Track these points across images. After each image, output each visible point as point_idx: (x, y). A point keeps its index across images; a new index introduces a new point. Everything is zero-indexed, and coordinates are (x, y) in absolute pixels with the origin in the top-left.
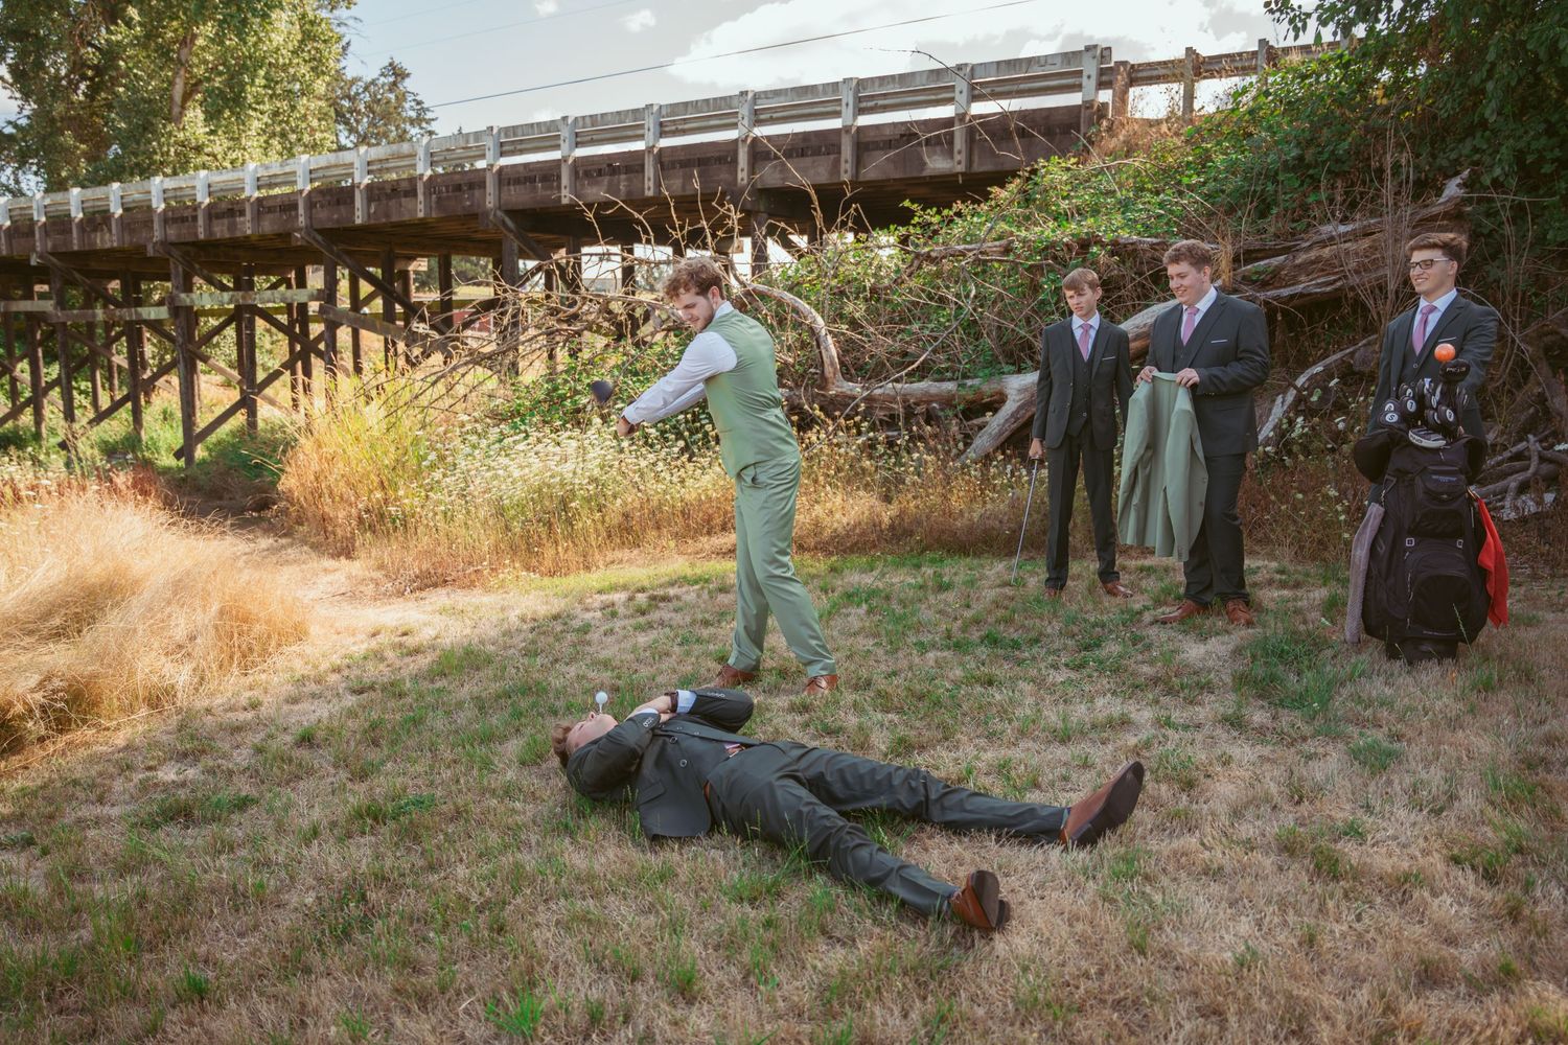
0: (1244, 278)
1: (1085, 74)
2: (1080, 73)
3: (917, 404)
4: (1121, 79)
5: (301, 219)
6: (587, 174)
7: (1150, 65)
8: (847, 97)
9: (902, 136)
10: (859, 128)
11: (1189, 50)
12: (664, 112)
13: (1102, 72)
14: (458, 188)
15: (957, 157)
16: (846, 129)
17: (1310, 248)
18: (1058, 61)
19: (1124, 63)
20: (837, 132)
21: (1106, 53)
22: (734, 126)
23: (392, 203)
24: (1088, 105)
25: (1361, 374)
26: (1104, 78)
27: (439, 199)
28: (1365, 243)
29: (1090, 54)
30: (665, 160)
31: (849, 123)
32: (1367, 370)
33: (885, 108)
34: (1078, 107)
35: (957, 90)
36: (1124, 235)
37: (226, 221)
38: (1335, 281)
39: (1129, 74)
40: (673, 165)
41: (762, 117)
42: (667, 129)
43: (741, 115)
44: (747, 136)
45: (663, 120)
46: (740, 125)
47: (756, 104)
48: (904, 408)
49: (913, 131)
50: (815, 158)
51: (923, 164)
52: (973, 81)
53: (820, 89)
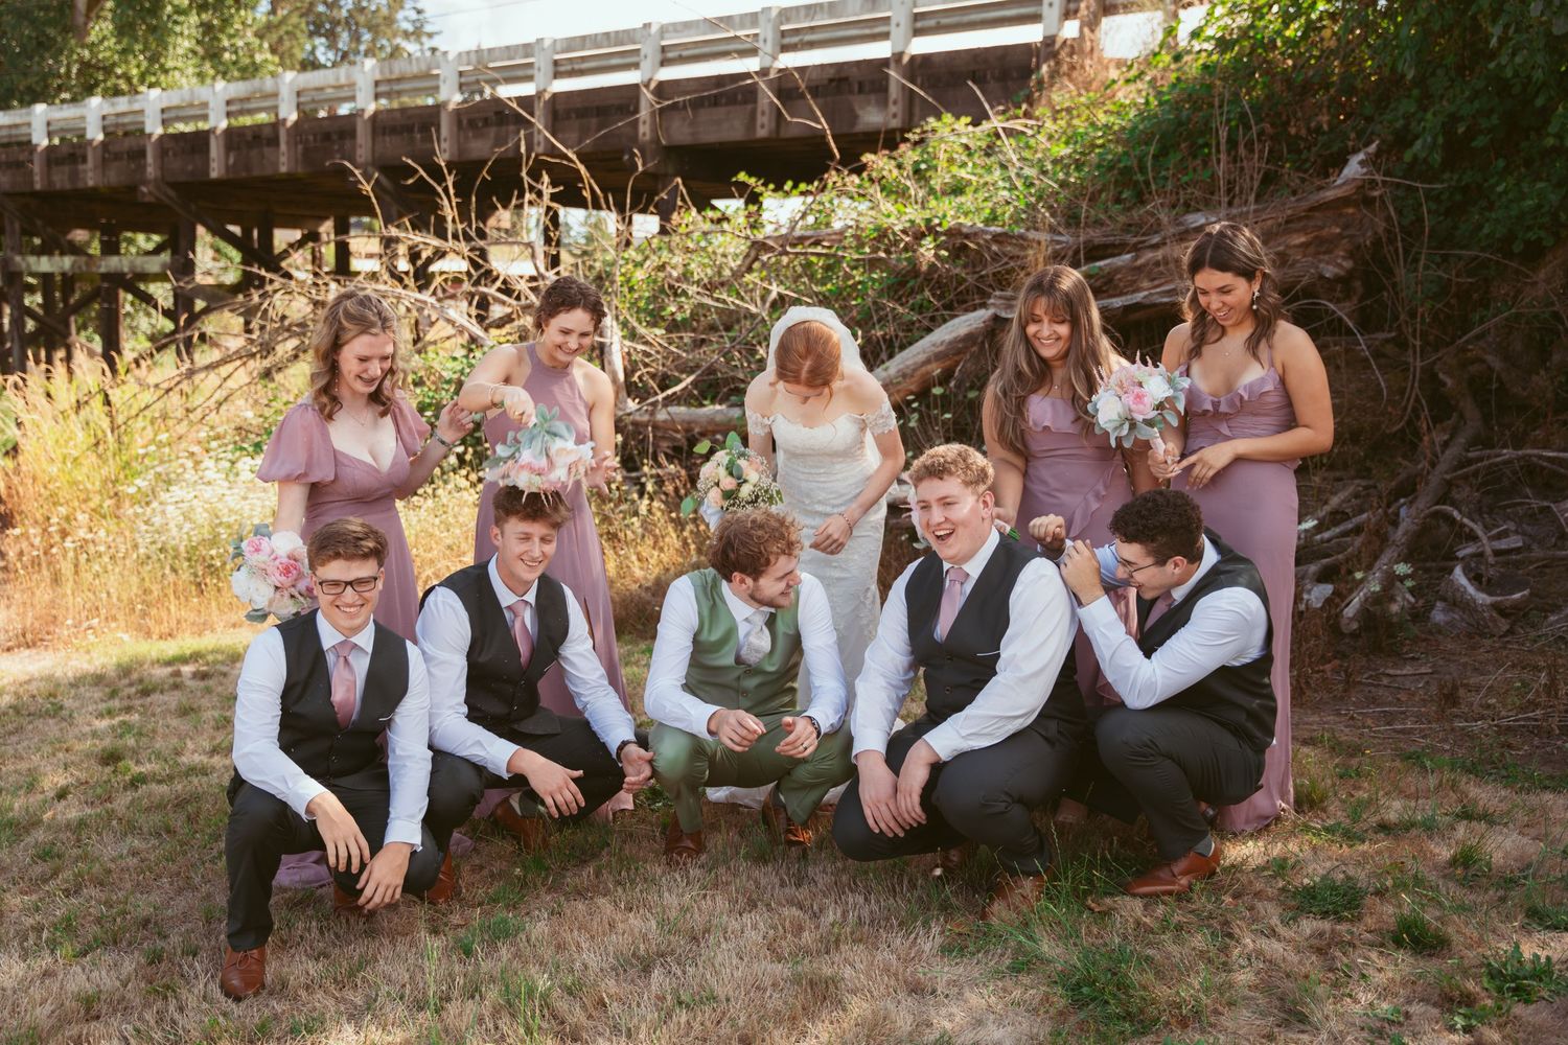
1: (1046, 3)
5: (150, 170)
6: (472, 124)
8: (767, 30)
9: (831, 80)
10: (781, 72)
12: (558, 47)
14: (327, 137)
15: (893, 109)
16: (764, 72)
20: (752, 76)
22: (636, 66)
23: (254, 153)
24: (1050, 41)
26: (1070, 5)
27: (306, 150)
30: (560, 107)
31: (768, 64)
33: (812, 45)
34: (1037, 45)
35: (893, 22)
37: (66, 169)
39: (1100, 2)
40: (568, 112)
41: (670, 55)
42: (562, 69)
43: (642, 53)
44: (650, 80)
45: (557, 57)
46: (642, 65)
47: (662, 38)
48: (688, 440)
49: (843, 75)
50: (730, 108)
51: (855, 117)
52: (916, 11)
53: (737, 20)
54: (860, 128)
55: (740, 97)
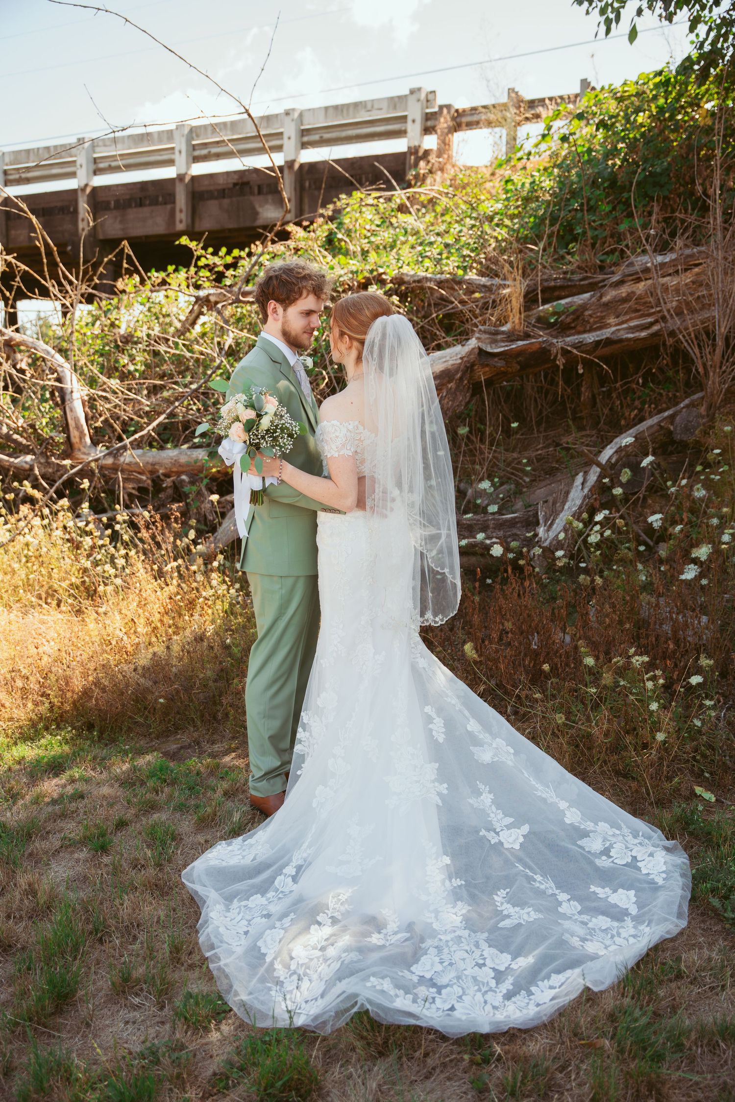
0: (539, 320)
1: (409, 119)
2: (405, 117)
3: (167, 475)
4: (444, 123)
7: (474, 109)
8: (180, 144)
9: (235, 185)
10: (194, 178)
11: (511, 91)
12: (7, 160)
13: (428, 117)
16: (181, 177)
17: (621, 282)
18: (385, 105)
19: (448, 107)
20: (171, 182)
21: (430, 97)
22: (73, 175)
24: (414, 151)
25: (684, 445)
26: (429, 123)
28: (687, 278)
29: (414, 97)
31: (183, 171)
32: (691, 439)
33: (218, 156)
34: (404, 154)
35: (285, 136)
36: (408, 271)
38: (651, 324)
39: (453, 119)
41: (101, 165)
42: (11, 177)
43: (78, 164)
44: (86, 185)
45: (6, 168)
46: (79, 173)
47: (94, 152)
48: (153, 481)
49: (245, 180)
50: (153, 208)
51: (256, 214)
52: (303, 128)
53: (156, 136)
54: (260, 222)
55: (160, 199)
